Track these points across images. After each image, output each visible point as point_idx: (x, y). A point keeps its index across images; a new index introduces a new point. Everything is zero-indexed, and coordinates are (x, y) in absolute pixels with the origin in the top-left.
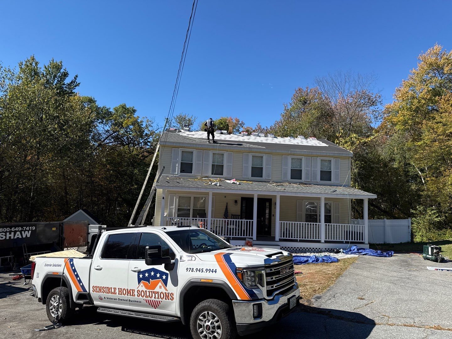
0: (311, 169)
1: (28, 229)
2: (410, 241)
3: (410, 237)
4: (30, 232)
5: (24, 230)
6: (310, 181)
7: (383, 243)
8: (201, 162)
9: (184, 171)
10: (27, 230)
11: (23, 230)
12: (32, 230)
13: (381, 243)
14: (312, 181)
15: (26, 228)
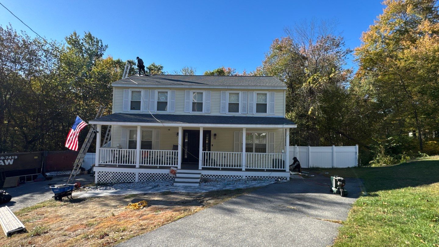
0: (248, 102)
1: (11, 158)
2: (357, 166)
3: (357, 162)
4: (12, 160)
5: (7, 159)
6: (246, 113)
7: (331, 167)
8: (148, 100)
9: (134, 108)
10: (9, 159)
11: (5, 159)
12: (14, 159)
13: (329, 167)
14: (248, 113)
15: (8, 158)
